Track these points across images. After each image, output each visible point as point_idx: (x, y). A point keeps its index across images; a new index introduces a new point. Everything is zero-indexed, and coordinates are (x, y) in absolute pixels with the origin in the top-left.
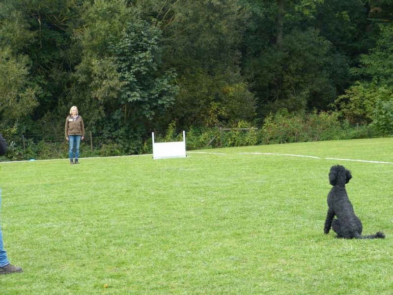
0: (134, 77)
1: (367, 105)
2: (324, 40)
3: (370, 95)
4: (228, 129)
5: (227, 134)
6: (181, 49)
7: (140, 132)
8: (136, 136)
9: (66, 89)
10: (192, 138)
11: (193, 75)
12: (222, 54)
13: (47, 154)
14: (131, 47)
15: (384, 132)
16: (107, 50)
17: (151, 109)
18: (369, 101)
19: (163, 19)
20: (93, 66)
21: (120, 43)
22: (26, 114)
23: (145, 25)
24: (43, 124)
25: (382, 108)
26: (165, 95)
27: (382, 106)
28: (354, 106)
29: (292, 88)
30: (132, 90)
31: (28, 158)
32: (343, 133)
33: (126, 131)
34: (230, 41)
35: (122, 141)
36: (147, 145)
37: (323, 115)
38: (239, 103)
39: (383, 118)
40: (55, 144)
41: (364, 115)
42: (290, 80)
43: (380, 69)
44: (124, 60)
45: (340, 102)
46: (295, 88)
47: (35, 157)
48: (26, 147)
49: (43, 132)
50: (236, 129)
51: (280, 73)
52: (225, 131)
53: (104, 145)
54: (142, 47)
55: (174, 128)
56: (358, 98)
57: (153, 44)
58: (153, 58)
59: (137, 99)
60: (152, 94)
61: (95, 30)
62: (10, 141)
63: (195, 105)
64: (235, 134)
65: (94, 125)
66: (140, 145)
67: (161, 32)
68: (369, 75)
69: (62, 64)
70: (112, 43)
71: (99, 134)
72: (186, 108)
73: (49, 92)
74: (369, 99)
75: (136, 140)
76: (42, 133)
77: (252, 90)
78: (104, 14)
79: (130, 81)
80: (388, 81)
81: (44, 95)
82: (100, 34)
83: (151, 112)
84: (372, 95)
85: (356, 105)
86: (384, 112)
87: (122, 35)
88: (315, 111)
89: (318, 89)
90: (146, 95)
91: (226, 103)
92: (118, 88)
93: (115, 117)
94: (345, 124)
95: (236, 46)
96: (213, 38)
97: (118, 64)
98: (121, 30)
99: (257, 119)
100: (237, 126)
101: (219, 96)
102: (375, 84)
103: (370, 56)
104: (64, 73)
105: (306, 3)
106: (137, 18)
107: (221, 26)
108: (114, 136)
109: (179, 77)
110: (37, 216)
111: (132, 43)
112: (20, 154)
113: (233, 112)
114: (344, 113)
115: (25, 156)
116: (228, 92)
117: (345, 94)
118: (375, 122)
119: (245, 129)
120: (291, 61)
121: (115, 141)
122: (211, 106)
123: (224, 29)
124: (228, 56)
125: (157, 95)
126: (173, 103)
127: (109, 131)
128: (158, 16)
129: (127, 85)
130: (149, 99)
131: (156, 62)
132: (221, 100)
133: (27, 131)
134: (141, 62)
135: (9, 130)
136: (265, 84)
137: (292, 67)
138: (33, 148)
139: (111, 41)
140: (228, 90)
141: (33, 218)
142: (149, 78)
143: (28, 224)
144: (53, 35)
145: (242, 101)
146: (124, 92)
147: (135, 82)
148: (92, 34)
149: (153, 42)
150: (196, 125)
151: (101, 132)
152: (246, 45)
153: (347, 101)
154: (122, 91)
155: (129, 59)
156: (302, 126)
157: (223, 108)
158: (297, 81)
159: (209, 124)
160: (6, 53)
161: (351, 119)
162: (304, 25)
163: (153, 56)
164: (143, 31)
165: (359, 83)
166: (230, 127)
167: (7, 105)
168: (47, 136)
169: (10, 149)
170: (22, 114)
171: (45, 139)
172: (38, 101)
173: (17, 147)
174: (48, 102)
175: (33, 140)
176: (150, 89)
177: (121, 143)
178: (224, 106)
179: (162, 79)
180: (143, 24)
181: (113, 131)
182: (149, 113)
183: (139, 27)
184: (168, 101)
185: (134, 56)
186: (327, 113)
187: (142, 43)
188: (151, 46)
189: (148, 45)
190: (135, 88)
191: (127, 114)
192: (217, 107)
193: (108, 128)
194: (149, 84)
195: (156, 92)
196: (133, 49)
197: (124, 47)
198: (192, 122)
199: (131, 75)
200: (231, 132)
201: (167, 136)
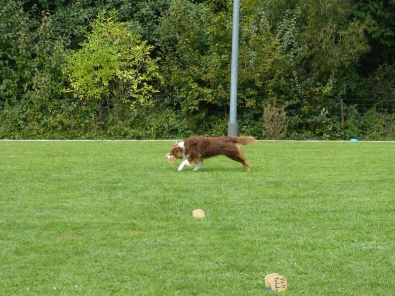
13: (378, 131)
22: (347, 64)
24: (376, 82)
31: (347, 136)
47: (359, 136)
48: (345, 119)
49: (375, 95)
62: (319, 107)
73: (388, 29)
76: (372, 96)
81: (379, 34)
110: (354, 229)
112: (334, 129)
115: (343, 133)
133: (349, 91)
135: (320, 90)
138: (357, 121)
141: (347, 232)
143: (339, 241)
167: (317, 49)
168: (381, 102)
169: (319, 120)
170: (342, 63)
171: (377, 107)
172: (369, 43)
173: (330, 117)
174: (385, 45)
175: (356, 108)
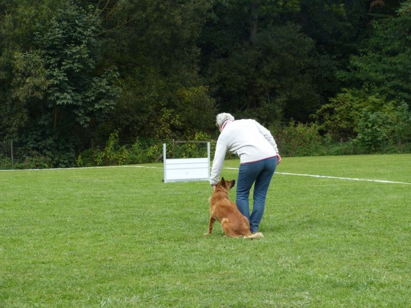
0: (65, 76)
1: (355, 117)
2: (305, 38)
3: (358, 105)
4: (182, 142)
5: (181, 148)
6: (125, 44)
7: (74, 142)
8: (69, 148)
10: (137, 151)
11: (142, 76)
12: (176, 50)
14: (62, 39)
15: (370, 149)
16: (33, 42)
17: (87, 115)
18: (357, 112)
19: (106, 6)
20: (15, 60)
21: (49, 34)
23: (80, 13)
25: (368, 120)
26: (104, 98)
27: (369, 118)
28: (339, 117)
29: (266, 94)
30: (62, 91)
32: (323, 150)
33: (55, 140)
34: (186, 34)
35: (51, 152)
36: (82, 158)
37: (301, 128)
38: (197, 110)
39: (368, 133)
41: (352, 128)
42: (263, 85)
43: (372, 74)
44: (53, 54)
45: (323, 113)
46: (270, 94)
50: (192, 142)
51: (251, 76)
52: (178, 144)
53: (27, 158)
54: (76, 40)
55: (117, 138)
56: (344, 107)
57: (89, 36)
58: (90, 54)
59: (67, 102)
60: (88, 97)
61: (18, 17)
63: (143, 112)
64: (192, 148)
65: (16, 132)
66: (72, 158)
67: (99, 21)
68: (359, 80)
70: (39, 34)
71: (21, 144)
72: (131, 115)
74: (357, 110)
75: (69, 152)
77: (215, 96)
79: (60, 80)
80: (381, 89)
82: (25, 22)
83: (85, 118)
84: (361, 105)
85: (342, 116)
86: (370, 125)
87: (52, 24)
88: (292, 123)
89: (297, 96)
90: (79, 97)
91: (181, 111)
92: (45, 87)
93: (41, 122)
94: (326, 139)
95: (194, 41)
96: (164, 31)
97: (46, 59)
98: (50, 18)
100: (193, 138)
101: (173, 101)
102: (366, 92)
103: (361, 57)
106: (71, 5)
107: (173, 16)
108: (41, 147)
109: (122, 77)
111: (63, 34)
113: (189, 121)
114: (327, 126)
116: (184, 96)
117: (329, 103)
118: (360, 136)
119: (204, 142)
120: (265, 62)
121: (41, 153)
122: (163, 113)
123: (178, 20)
124: (184, 53)
125: (93, 98)
126: (112, 108)
127: (34, 140)
128: (99, 2)
129: (57, 85)
130: (84, 102)
131: (94, 59)
132: (175, 107)
134: (74, 57)
136: (233, 89)
137: (266, 69)
139: (37, 31)
140: (184, 94)
142: (83, 77)
146: (51, 93)
147: (66, 81)
148: (15, 22)
149: (89, 33)
150: (144, 136)
151: (24, 141)
152: (211, 40)
153: (331, 111)
154: (50, 92)
155: (59, 54)
157: (177, 116)
158: (272, 86)
159: (159, 135)
161: (336, 133)
162: (285, 17)
163: (89, 51)
164: (77, 19)
165: (346, 90)
166: (186, 139)
176: (86, 90)
177: (49, 156)
178: (178, 114)
179: (101, 79)
180: (78, 11)
181: (40, 141)
182: (84, 119)
183: (73, 15)
184: (106, 105)
185: (66, 50)
186: (306, 126)
187: (76, 34)
188: (87, 38)
189: (84, 37)
190: (66, 88)
191: (58, 121)
192: (170, 115)
193: (33, 136)
194: (85, 85)
195: (92, 94)
196: (65, 42)
197: (54, 39)
198: (139, 132)
199: (62, 72)
200: (186, 145)
201: (106, 148)
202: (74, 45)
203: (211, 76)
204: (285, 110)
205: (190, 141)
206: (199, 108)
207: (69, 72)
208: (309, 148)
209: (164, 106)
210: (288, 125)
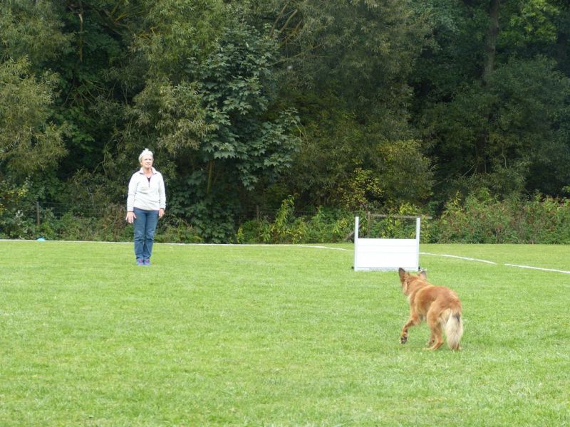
0: (226, 119)
2: (561, 78)
4: (381, 215)
5: (379, 224)
6: (310, 78)
7: (233, 209)
8: (226, 216)
9: (117, 132)
10: (319, 225)
11: (330, 122)
12: (379, 88)
13: (75, 235)
14: (225, 69)
16: (186, 71)
17: (253, 173)
19: (286, 25)
20: (160, 95)
21: (209, 61)
22: (43, 167)
23: (252, 34)
24: (74, 186)
26: (277, 151)
29: (502, 155)
30: (222, 139)
33: (208, 206)
34: (394, 67)
35: (201, 222)
36: (243, 231)
37: (549, 203)
38: (404, 173)
40: (90, 219)
42: (498, 142)
44: (213, 88)
46: (508, 155)
47: (54, 238)
48: (41, 221)
49: (73, 200)
50: (395, 216)
51: (482, 129)
52: (376, 218)
53: (170, 227)
54: (244, 70)
55: (291, 207)
57: (263, 65)
58: (262, 90)
59: (229, 156)
60: (256, 149)
61: (170, 37)
62: (14, 209)
63: (329, 172)
64: (394, 225)
66: (231, 231)
67: (277, 46)
69: (113, 89)
70: (195, 60)
72: (313, 175)
73: (88, 135)
75: (225, 222)
77: (429, 154)
78: (186, 11)
79: (220, 124)
81: (79, 139)
82: (178, 44)
83: (252, 177)
87: (213, 48)
88: (538, 197)
89: (546, 160)
90: (244, 149)
91: (381, 173)
92: (203, 134)
93: (191, 182)
95: (404, 77)
96: (364, 62)
97: (202, 95)
98: (212, 39)
99: (433, 203)
100: (397, 212)
101: (371, 158)
104: (115, 104)
105: (528, 12)
106: (241, 22)
107: (378, 43)
108: (188, 214)
109: (303, 123)
111: (228, 62)
112: (29, 232)
113: (392, 189)
116: (387, 153)
119: (411, 217)
120: (502, 110)
121: (189, 222)
122: (356, 174)
123: (385, 47)
124: (390, 94)
125: (263, 151)
126: (288, 166)
127: (180, 204)
128: (277, 20)
129: (215, 132)
130: (250, 156)
131: (267, 97)
132: (373, 167)
133: (48, 195)
134: (241, 94)
135: (15, 192)
136: (456, 146)
137: (504, 120)
138: (53, 224)
139: (194, 56)
140: (387, 150)
142: (251, 121)
144: (104, 42)
145: (409, 169)
146: (208, 142)
147: (228, 126)
148: (165, 43)
149: (264, 62)
150: (329, 205)
152: (428, 78)
154: (206, 140)
155: (221, 88)
156: (509, 219)
157: (376, 179)
158: (511, 143)
159: (350, 204)
160: (19, 67)
162: (533, 49)
163: (262, 86)
164: (248, 42)
166: (387, 212)
167: (14, 152)
168: (78, 206)
169: (14, 222)
170: (38, 167)
171: (74, 211)
172: (66, 148)
173: (26, 220)
174: (86, 150)
175: (53, 211)
176: (254, 139)
177: (198, 226)
178: (378, 177)
179: (274, 125)
180: (250, 32)
181: (187, 206)
182: (249, 178)
183: (242, 37)
184: (280, 162)
185: (230, 83)
186: (556, 201)
187: (245, 62)
188: (260, 69)
189: (255, 67)
190: (228, 136)
191: (213, 179)
192: (366, 177)
193: (178, 199)
194: (253, 131)
195: (262, 146)
196: (229, 72)
197: (215, 68)
198: (322, 199)
199: (222, 114)
200: (386, 220)
201: (277, 220)
202: (241, 77)
203: (426, 126)
204: (528, 178)
205: (391, 215)
206: (408, 171)
207: (233, 115)
208: (559, 232)
209: (359, 166)
210: (530, 199)
